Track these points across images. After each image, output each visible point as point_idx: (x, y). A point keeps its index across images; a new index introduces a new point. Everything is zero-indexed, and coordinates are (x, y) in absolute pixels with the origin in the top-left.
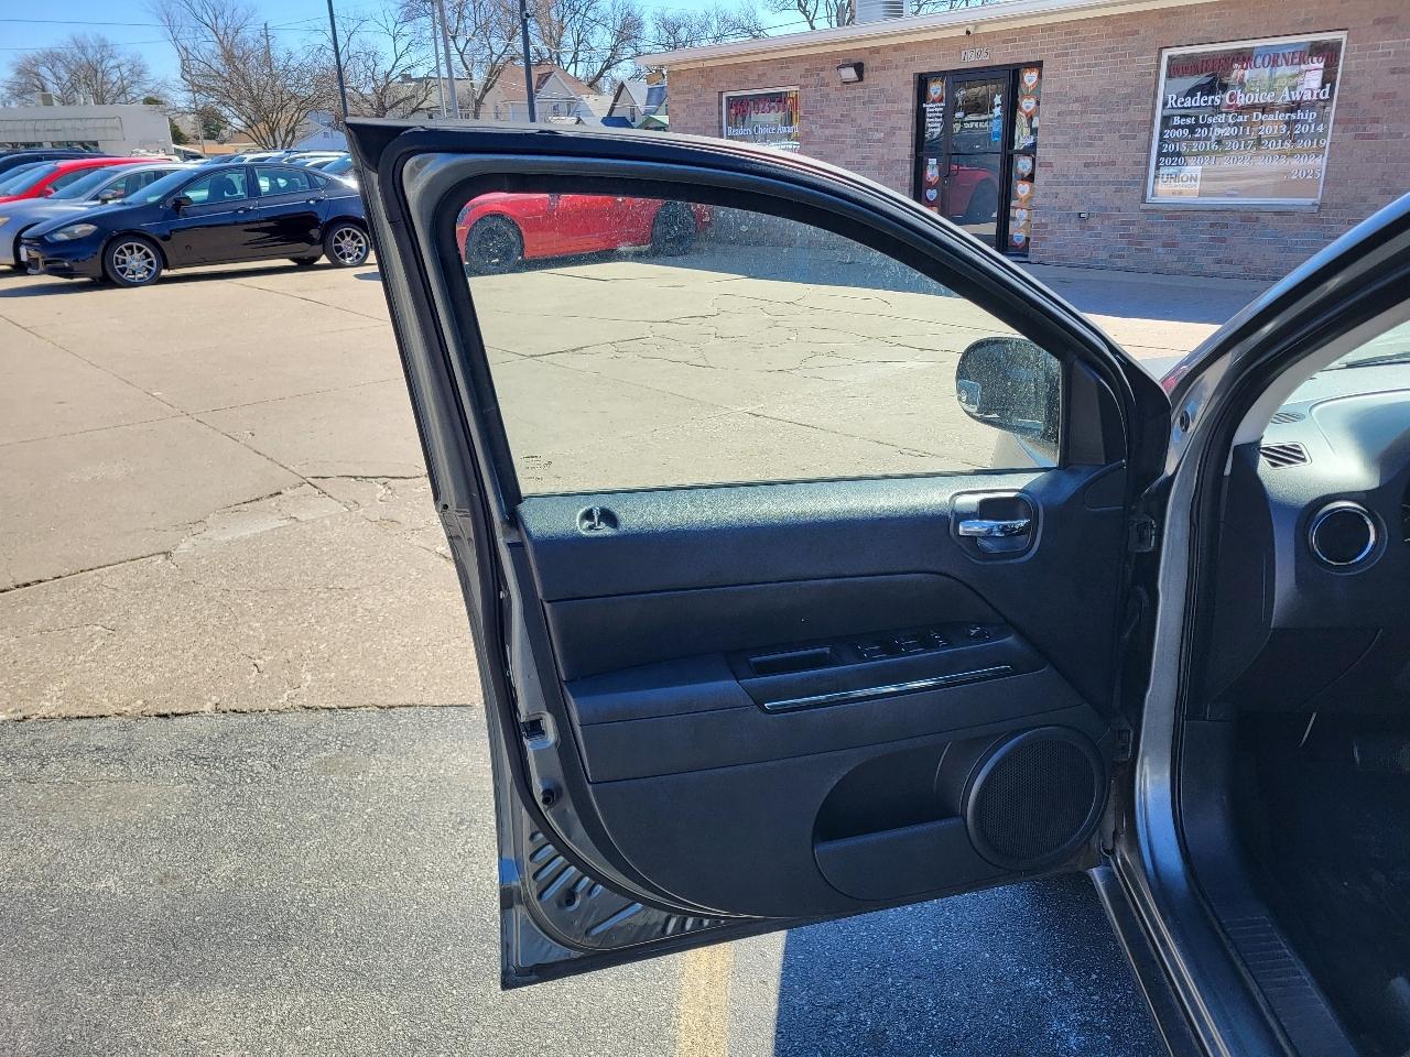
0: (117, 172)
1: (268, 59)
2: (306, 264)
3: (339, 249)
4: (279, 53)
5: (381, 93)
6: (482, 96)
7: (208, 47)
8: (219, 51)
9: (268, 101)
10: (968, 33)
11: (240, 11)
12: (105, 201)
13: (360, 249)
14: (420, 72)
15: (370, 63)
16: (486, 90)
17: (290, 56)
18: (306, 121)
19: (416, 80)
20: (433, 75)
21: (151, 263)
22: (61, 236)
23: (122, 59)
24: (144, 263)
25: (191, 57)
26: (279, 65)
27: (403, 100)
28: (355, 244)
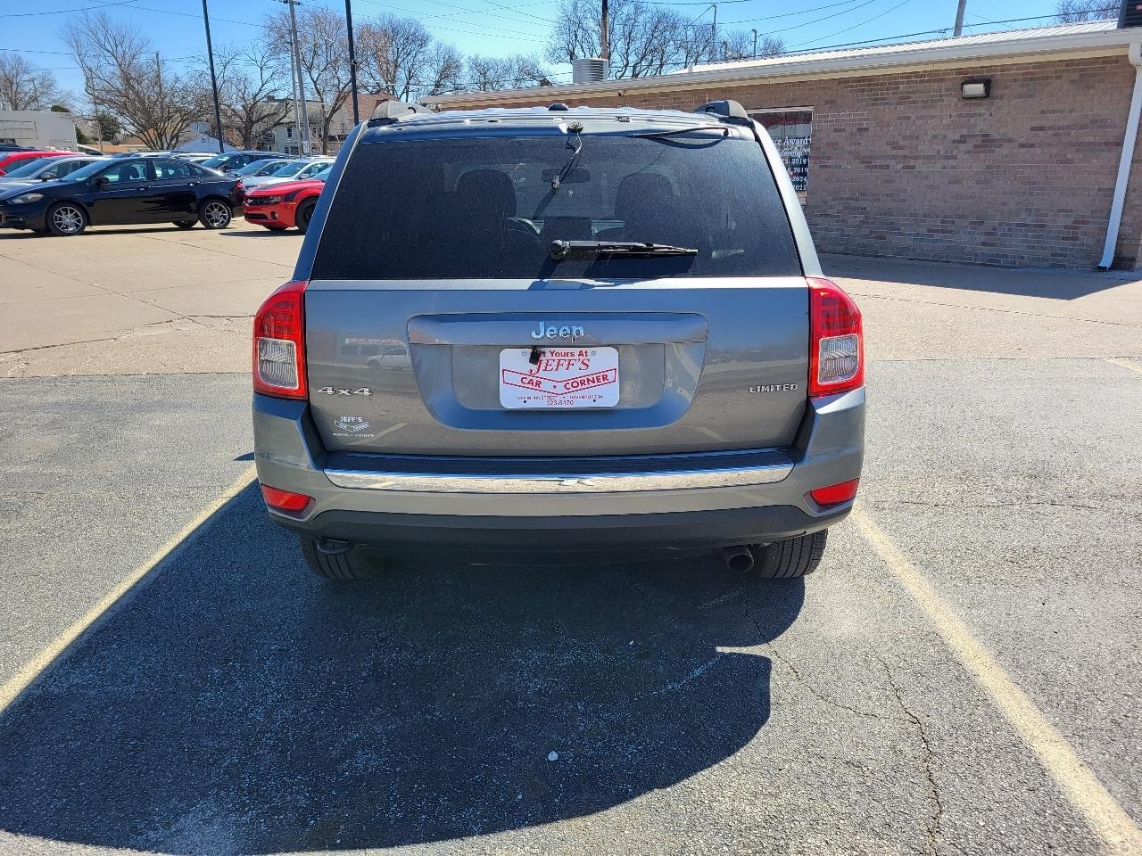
0: (53, 161)
1: (158, 80)
2: (186, 226)
3: (210, 217)
4: (168, 77)
5: (249, 110)
6: (331, 115)
7: (109, 70)
8: (118, 73)
9: (157, 113)
10: (620, 94)
11: (136, 42)
12: (45, 180)
13: (225, 217)
14: (282, 95)
15: (242, 87)
16: (334, 111)
17: (177, 80)
18: (187, 129)
19: (277, 100)
20: (292, 97)
21: (79, 221)
22: (18, 201)
23: (34, 74)
24: (74, 221)
25: (94, 76)
26: (167, 86)
27: (266, 116)
28: (221, 214)
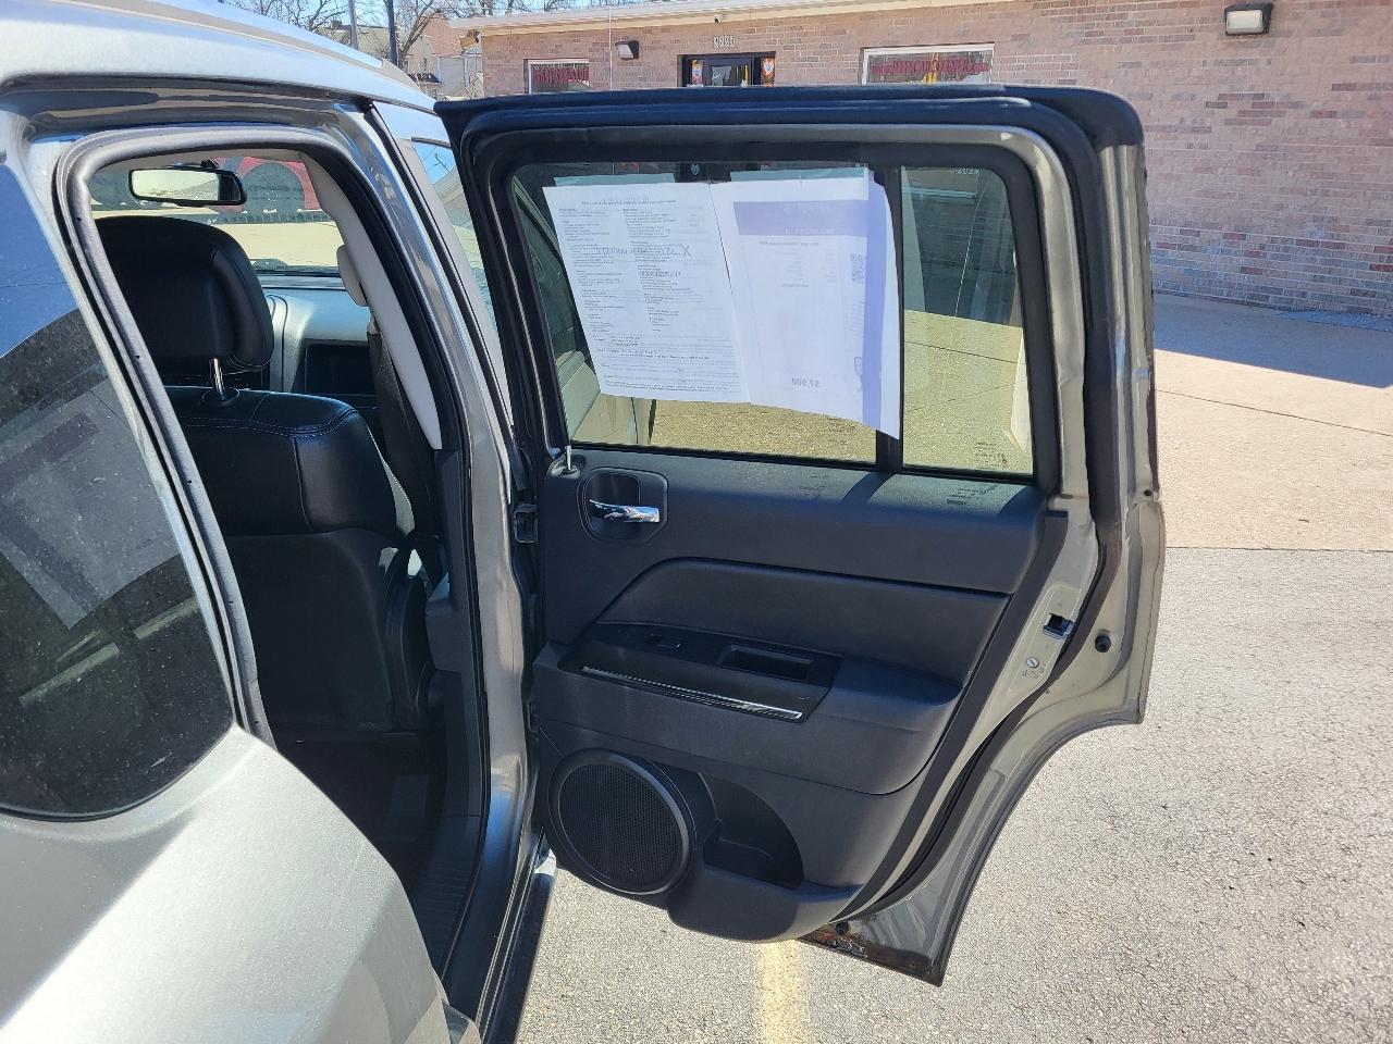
6: (407, 47)
10: (716, 20)
19: (345, 27)
